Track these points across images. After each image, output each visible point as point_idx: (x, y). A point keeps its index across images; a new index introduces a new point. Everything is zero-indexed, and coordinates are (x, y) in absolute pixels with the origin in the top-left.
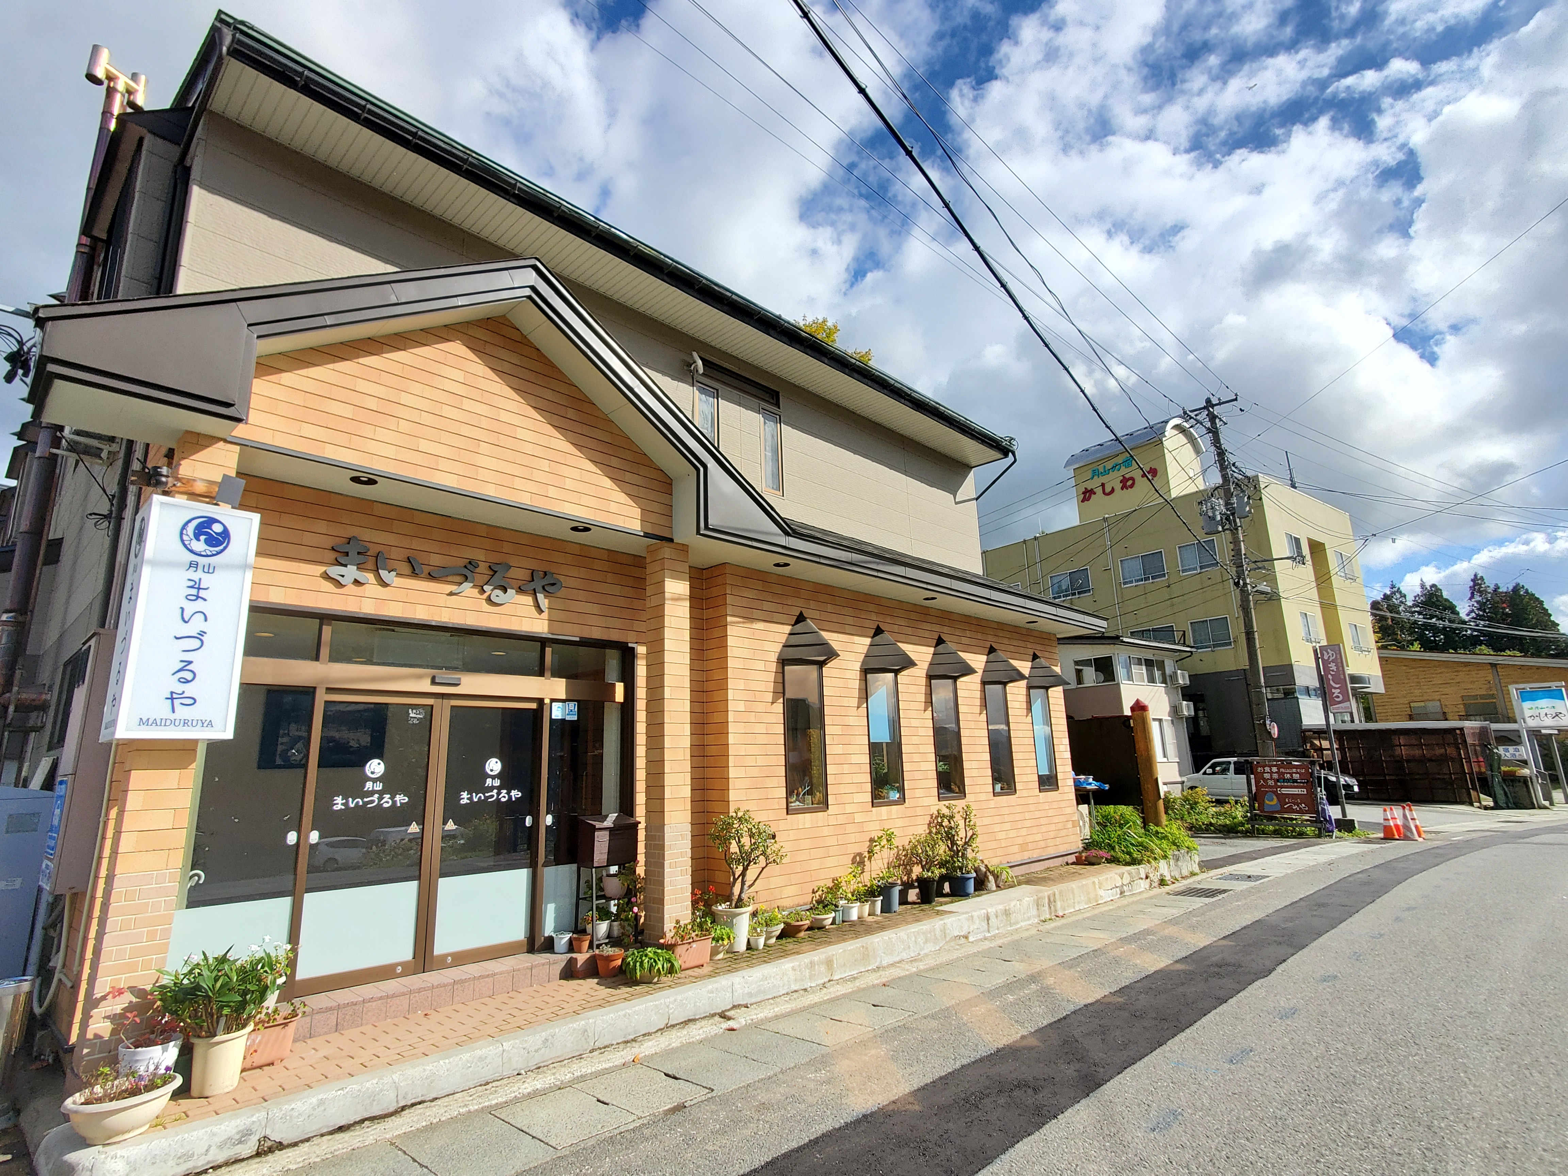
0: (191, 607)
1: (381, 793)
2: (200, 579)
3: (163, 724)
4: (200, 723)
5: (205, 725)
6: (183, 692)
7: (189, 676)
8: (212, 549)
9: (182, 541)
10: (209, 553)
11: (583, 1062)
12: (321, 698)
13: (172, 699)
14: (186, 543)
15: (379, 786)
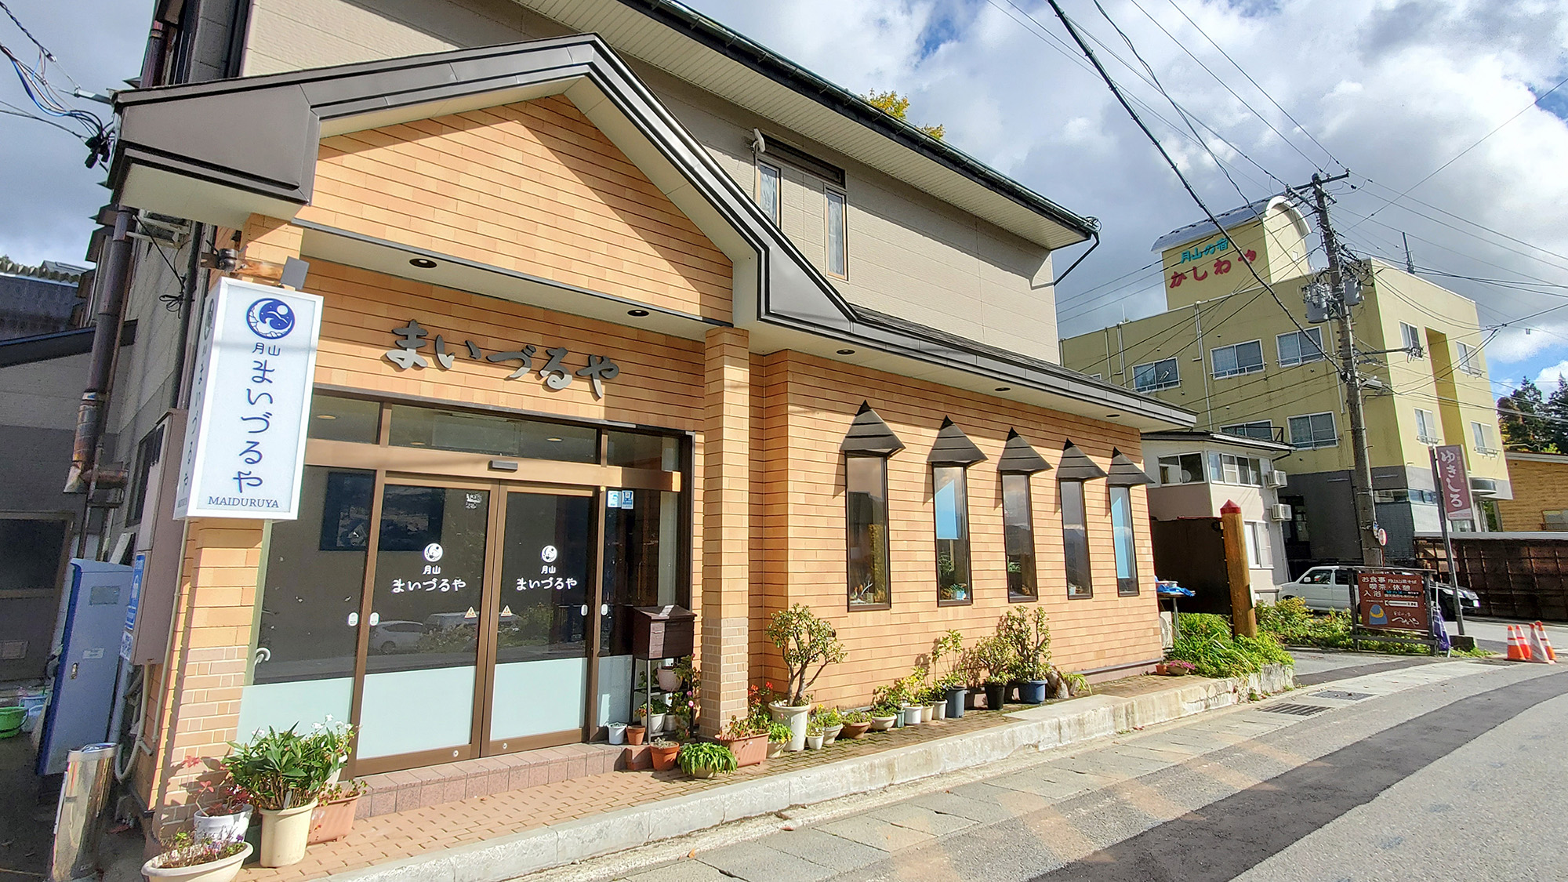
0: (257, 389)
1: (440, 577)
2: (266, 361)
3: (231, 503)
4: (266, 504)
5: (270, 505)
6: (250, 473)
7: (255, 457)
8: (277, 331)
9: (249, 323)
10: (275, 336)
11: (638, 855)
12: (382, 481)
13: (240, 479)
14: (253, 325)
15: (437, 571)
